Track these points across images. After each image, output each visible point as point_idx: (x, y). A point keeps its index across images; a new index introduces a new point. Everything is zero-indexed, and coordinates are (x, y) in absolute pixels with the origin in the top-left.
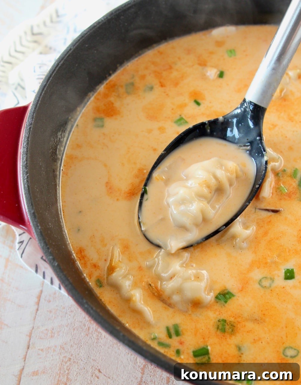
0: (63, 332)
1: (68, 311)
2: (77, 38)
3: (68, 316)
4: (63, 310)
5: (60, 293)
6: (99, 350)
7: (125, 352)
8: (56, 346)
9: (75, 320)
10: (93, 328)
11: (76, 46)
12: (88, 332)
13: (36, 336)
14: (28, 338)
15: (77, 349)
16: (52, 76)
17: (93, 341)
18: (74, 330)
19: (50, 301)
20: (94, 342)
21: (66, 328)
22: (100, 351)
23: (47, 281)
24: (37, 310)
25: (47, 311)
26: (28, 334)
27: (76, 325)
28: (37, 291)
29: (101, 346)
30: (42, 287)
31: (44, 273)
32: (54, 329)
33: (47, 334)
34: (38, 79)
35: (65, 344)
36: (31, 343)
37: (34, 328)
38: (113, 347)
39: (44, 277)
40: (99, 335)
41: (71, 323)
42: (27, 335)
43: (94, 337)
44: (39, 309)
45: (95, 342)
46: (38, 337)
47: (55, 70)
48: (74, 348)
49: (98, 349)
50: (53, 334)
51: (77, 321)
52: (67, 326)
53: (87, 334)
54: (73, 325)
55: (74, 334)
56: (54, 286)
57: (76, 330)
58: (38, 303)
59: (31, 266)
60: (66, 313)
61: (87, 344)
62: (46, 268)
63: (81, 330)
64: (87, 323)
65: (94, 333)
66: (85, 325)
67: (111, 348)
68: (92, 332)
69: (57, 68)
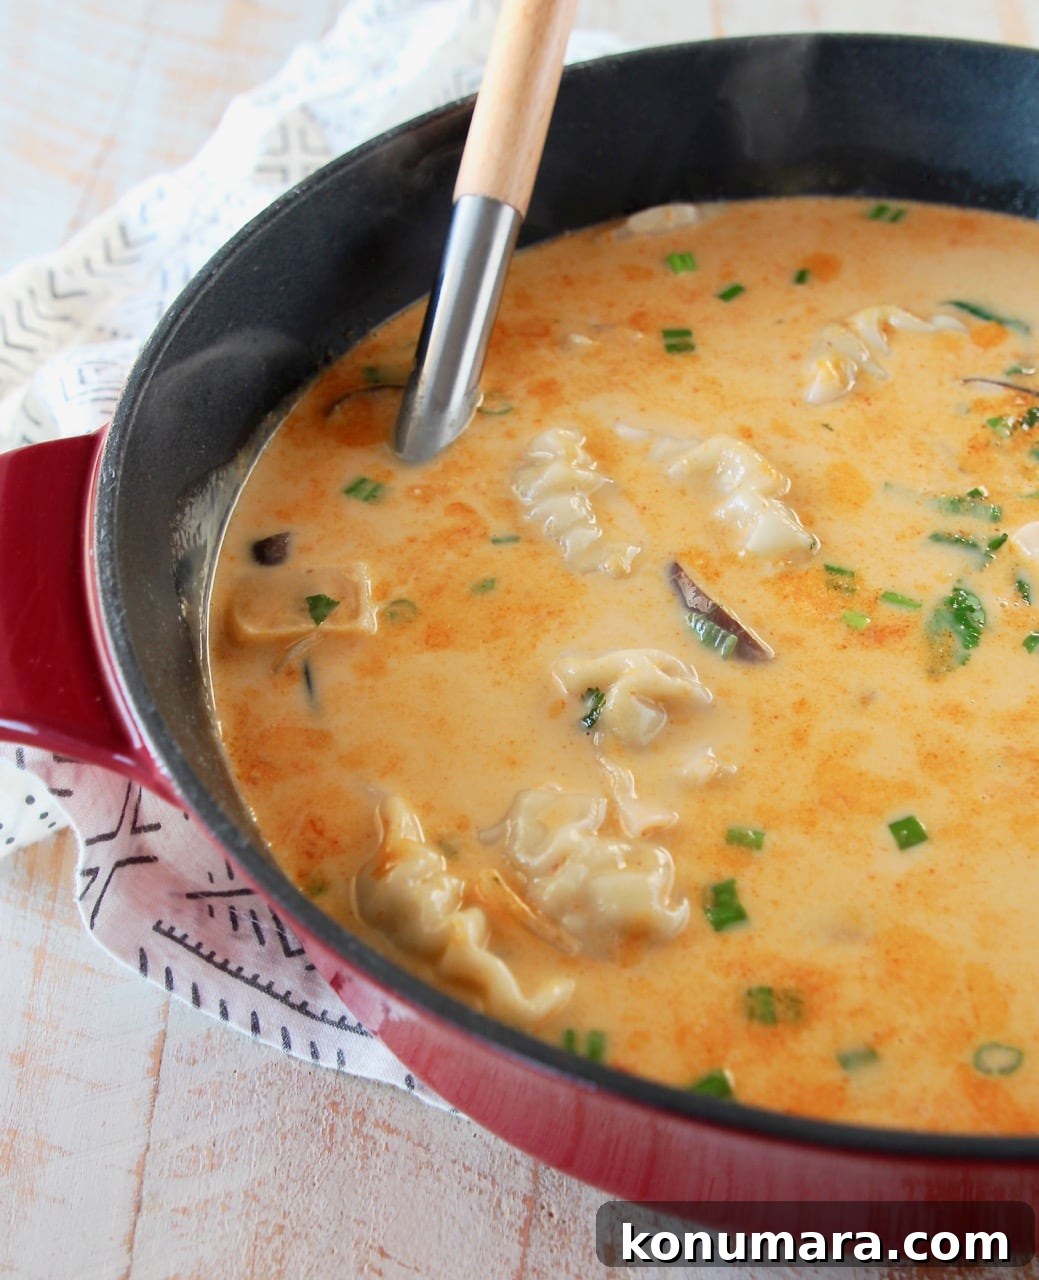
0: (250, 1150)
1: (258, 1083)
2: (225, 246)
3: (259, 1101)
4: (242, 1084)
5: (226, 1030)
6: (373, 1190)
7: (460, 1187)
8: (229, 1195)
9: (285, 1108)
10: (345, 1126)
11: (225, 266)
12: (331, 1139)
13: (161, 1172)
14: (134, 1180)
15: (299, 1196)
16: (164, 350)
17: (352, 1165)
18: (284, 1138)
19: (195, 1061)
20: (355, 1168)
21: (255, 1135)
22: (378, 1192)
23: (182, 997)
24: (156, 1091)
25: (190, 1091)
26: (134, 1168)
27: (289, 1125)
28: (147, 1038)
29: (377, 1176)
30: (165, 1020)
31: (168, 972)
32: (218, 1144)
33: (196, 1161)
34: (96, 400)
35: (259, 1184)
36: (144, 1194)
37: (151, 1147)
38: (417, 1176)
39: (170, 983)
40: (370, 1145)
41: (273, 1120)
42: (130, 1171)
43: (352, 1154)
44: (162, 1088)
45: (359, 1166)
46: (166, 1174)
47: (169, 332)
48: (290, 1192)
49: (371, 1188)
50: (215, 1160)
51: (293, 1111)
52: (260, 1129)
53: (329, 1144)
54: (280, 1124)
55: (284, 1152)
56: (203, 1011)
57: (289, 1136)
58: (156, 1072)
59: (123, 955)
60: (252, 1091)
61: (331, 1175)
62: (171, 957)
63: (308, 1135)
64: (323, 1113)
65: (352, 1141)
66: (316, 1120)
67: (414, 1178)
68: (344, 1137)
69: (176, 328)
